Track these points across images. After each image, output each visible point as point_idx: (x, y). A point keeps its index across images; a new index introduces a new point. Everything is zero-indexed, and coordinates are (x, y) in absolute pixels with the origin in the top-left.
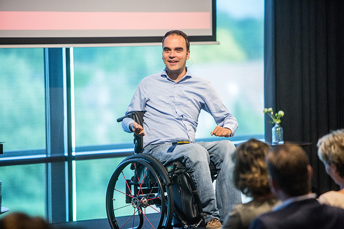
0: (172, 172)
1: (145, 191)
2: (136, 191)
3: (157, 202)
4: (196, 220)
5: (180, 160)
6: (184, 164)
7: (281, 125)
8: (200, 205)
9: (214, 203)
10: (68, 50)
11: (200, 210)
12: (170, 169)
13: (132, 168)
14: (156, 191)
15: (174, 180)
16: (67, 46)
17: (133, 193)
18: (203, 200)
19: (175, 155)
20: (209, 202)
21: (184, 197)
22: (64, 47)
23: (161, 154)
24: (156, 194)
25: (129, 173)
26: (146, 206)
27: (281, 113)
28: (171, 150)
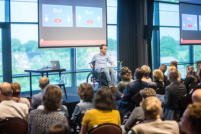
0: (101, 75)
1: (95, 79)
2: (93, 79)
3: (98, 82)
4: (107, 85)
5: (103, 72)
6: (104, 73)
7: (121, 65)
8: (107, 82)
9: (111, 82)
10: (75, 49)
11: (107, 83)
12: (101, 74)
13: (92, 74)
14: (97, 79)
15: (102, 77)
16: (75, 48)
17: (92, 80)
18: (108, 81)
19: (102, 71)
20: (110, 81)
21: (104, 80)
22: (74, 48)
23: (99, 71)
24: (98, 80)
25: (91, 75)
26: (95, 82)
27: (122, 62)
28: (101, 70)
